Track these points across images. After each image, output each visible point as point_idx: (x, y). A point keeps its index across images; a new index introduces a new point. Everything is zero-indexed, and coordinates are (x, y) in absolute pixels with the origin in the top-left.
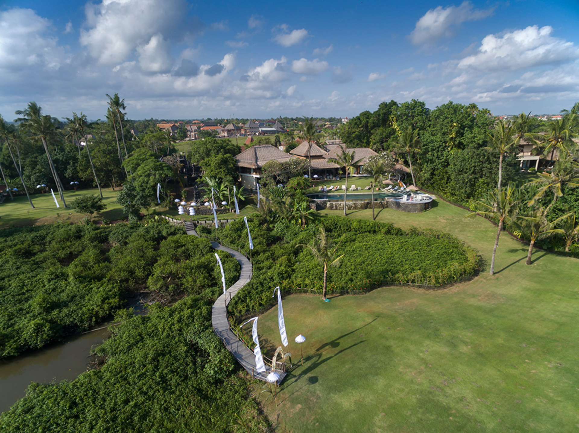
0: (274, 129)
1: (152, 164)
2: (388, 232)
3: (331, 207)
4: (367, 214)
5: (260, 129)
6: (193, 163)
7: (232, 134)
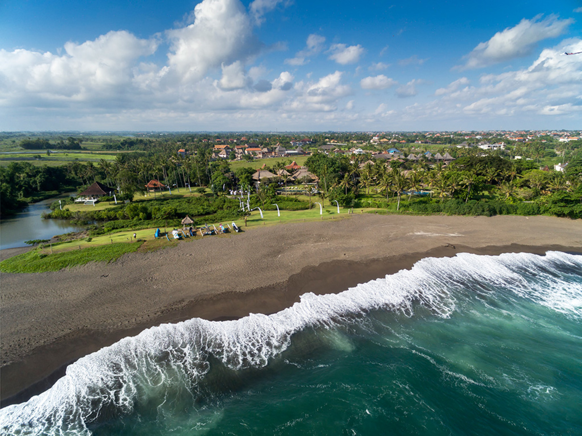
0: (296, 152)
1: (222, 177)
2: (296, 201)
3: (283, 194)
4: (294, 197)
5: (286, 152)
6: (237, 176)
7: (265, 156)
